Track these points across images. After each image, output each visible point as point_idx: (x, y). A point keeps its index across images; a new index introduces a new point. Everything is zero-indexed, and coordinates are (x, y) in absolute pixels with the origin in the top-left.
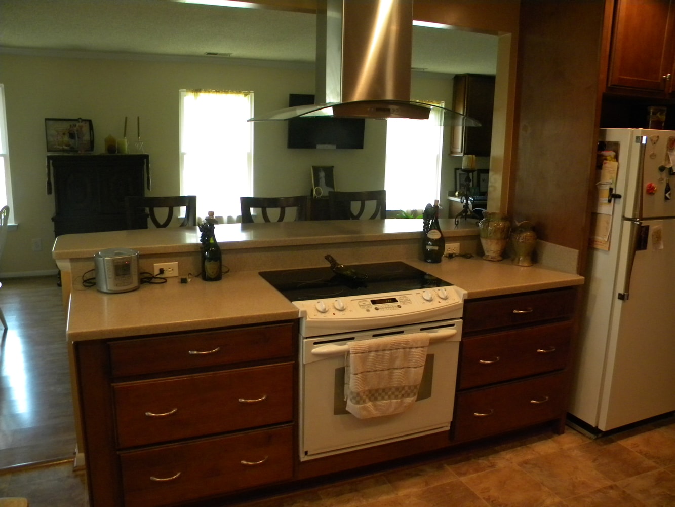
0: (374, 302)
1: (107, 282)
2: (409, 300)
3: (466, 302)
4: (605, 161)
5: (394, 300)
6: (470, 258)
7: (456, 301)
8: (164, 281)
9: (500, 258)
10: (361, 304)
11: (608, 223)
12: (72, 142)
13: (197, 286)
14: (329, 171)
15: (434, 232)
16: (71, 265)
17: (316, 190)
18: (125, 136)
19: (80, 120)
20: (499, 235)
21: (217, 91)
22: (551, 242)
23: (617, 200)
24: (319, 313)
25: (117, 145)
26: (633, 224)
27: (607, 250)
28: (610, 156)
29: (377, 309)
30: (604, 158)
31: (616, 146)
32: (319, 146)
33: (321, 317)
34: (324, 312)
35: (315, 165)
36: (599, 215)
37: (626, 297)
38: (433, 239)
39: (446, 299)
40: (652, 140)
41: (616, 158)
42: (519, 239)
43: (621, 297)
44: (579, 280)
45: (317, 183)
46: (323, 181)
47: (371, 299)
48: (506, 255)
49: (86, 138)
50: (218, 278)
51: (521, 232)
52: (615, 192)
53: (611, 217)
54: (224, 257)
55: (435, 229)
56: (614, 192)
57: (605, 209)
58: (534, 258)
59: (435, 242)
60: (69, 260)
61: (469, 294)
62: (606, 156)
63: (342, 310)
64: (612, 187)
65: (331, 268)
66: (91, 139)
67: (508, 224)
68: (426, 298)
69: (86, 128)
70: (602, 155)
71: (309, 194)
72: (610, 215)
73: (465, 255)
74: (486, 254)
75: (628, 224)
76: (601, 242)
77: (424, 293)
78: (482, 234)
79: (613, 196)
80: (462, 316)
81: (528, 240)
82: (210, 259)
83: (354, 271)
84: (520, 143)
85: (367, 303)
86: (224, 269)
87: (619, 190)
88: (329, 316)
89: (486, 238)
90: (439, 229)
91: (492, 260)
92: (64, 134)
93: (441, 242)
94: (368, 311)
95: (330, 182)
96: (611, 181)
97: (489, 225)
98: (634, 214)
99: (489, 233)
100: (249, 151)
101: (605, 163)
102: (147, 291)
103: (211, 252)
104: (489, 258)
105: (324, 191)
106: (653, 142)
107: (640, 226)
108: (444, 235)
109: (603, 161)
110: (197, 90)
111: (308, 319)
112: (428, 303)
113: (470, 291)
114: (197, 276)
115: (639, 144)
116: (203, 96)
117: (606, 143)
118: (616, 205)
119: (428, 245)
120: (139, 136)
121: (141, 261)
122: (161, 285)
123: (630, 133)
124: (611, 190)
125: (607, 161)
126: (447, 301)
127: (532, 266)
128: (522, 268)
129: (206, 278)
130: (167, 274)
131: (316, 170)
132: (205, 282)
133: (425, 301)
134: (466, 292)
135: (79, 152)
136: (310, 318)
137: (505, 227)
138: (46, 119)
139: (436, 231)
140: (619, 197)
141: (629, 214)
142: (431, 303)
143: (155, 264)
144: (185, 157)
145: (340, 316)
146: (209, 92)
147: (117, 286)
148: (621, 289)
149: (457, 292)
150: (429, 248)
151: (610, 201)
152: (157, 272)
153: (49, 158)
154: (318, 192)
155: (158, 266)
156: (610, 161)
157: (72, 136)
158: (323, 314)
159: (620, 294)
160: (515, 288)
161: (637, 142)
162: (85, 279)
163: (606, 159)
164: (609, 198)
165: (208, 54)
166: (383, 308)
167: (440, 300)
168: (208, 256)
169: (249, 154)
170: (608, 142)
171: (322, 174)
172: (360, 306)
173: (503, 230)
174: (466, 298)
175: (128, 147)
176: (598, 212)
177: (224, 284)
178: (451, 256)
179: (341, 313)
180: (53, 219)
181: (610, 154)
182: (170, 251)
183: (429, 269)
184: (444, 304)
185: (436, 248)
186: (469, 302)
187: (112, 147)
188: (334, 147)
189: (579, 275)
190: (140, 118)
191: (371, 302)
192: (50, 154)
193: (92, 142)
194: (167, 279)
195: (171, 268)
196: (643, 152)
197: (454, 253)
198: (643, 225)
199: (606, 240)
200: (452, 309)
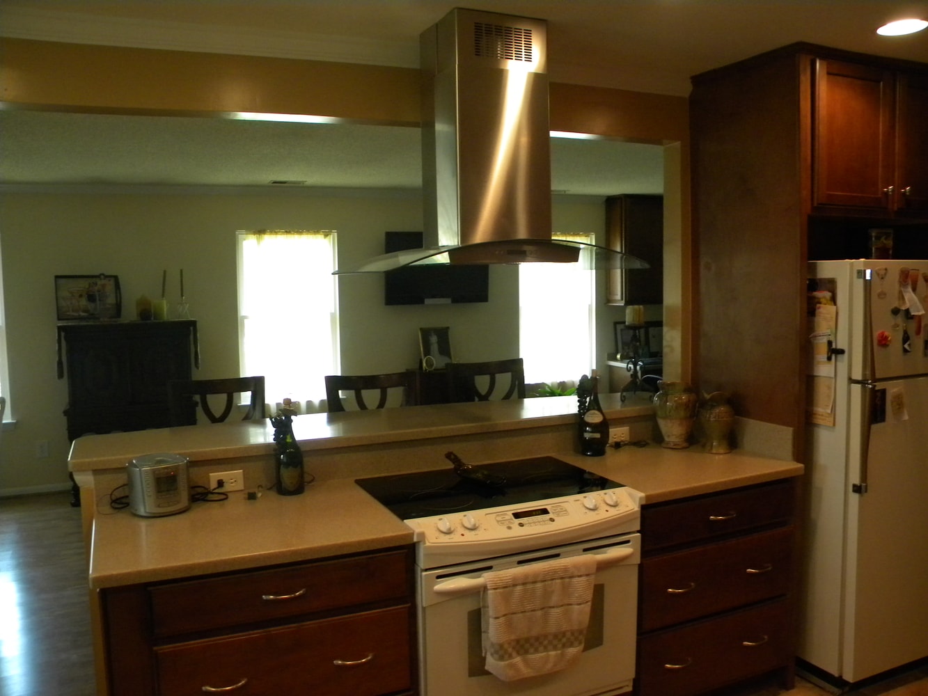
0: (517, 515)
1: (145, 502)
2: (566, 511)
3: (644, 508)
4: (818, 305)
5: (545, 511)
6: (644, 446)
7: (628, 509)
8: (224, 497)
9: (685, 445)
10: (499, 518)
11: (829, 388)
12: (91, 306)
13: (270, 502)
14: (443, 334)
15: (594, 414)
16: (95, 480)
17: (426, 361)
18: (163, 296)
19: (102, 277)
20: (682, 413)
21: (288, 232)
22: (753, 419)
23: (840, 357)
24: (442, 535)
25: (152, 311)
26: (864, 389)
27: (832, 425)
28: (824, 297)
29: (521, 525)
30: (816, 300)
31: (831, 285)
32: (427, 301)
33: (445, 540)
34: (449, 532)
35: (423, 326)
36: (816, 378)
37: (863, 489)
38: (592, 424)
39: (615, 506)
40: (878, 275)
41: (834, 300)
42: (710, 417)
43: (857, 489)
44: (796, 470)
45: (427, 352)
46: (435, 348)
47: (513, 512)
48: (694, 439)
49: (111, 300)
50: (298, 490)
51: (713, 407)
52: (836, 345)
53: (833, 380)
54: (305, 460)
55: (594, 409)
56: (834, 347)
57: (824, 370)
58: (733, 441)
59: (596, 427)
60: (91, 473)
61: (647, 497)
62: (818, 298)
63: (474, 529)
64: (831, 339)
65: (455, 469)
66: (117, 301)
67: (693, 397)
68: (588, 506)
69: (110, 286)
70: (814, 298)
71: (417, 366)
72: (831, 378)
73: (637, 443)
74: (667, 439)
75: (857, 389)
76: (822, 415)
77: (585, 499)
78: (659, 413)
79: (834, 352)
80: (639, 528)
81: (722, 418)
82: (287, 465)
83: (486, 473)
84: (703, 287)
85: (507, 517)
86: (307, 479)
87: (841, 343)
88: (456, 539)
89: (665, 418)
90: (600, 410)
91: (674, 447)
92: (81, 296)
93: (603, 427)
94: (509, 528)
95: (445, 349)
96: (829, 331)
97: (668, 398)
98: (864, 375)
99: (668, 413)
100: (333, 311)
101: (819, 308)
102: (201, 513)
103: (288, 455)
104: (671, 445)
105: (438, 362)
106: (881, 277)
107: (873, 390)
108: (608, 417)
109: (816, 305)
110: (260, 231)
111: (428, 544)
112: (592, 513)
113: (648, 493)
114: (270, 489)
115: (861, 281)
116: (268, 239)
117: (818, 281)
118: (838, 364)
119: (586, 431)
120: (182, 296)
121: (191, 470)
122: (221, 502)
123: (848, 267)
124: (830, 343)
125: (822, 305)
126: (617, 508)
127: (730, 452)
128: (717, 457)
129: (282, 490)
130: (227, 487)
131: (426, 333)
132: (282, 497)
133: (587, 511)
134: (643, 495)
135: (101, 319)
136: (429, 543)
137: (689, 401)
138: (57, 277)
139: (596, 412)
140: (842, 352)
141: (857, 375)
142: (596, 512)
143: (211, 474)
144: (246, 321)
145: (471, 537)
146: (276, 233)
147: (159, 506)
148: (855, 479)
149: (631, 495)
150: (587, 436)
151: (829, 359)
152: (213, 485)
153: (60, 328)
154: (429, 364)
155: (215, 476)
156: (825, 304)
157: (91, 298)
158: (448, 536)
159: (854, 486)
160: (708, 486)
161: (859, 277)
162: (114, 498)
163: (820, 303)
164: (828, 354)
165: (275, 182)
166: (530, 523)
167: (608, 508)
168: (285, 460)
169: (333, 315)
170: (821, 279)
171: (434, 339)
172: (498, 521)
173: (687, 405)
174: (644, 503)
175: (168, 310)
176: (815, 374)
177: (308, 499)
178: (617, 445)
179: (473, 532)
180: (65, 413)
181: (824, 295)
182: (231, 455)
183: (590, 465)
184: (613, 513)
185: (598, 436)
186: (649, 510)
187: (146, 312)
188: (448, 301)
189: (795, 463)
190: (183, 271)
191: (512, 516)
192: (60, 324)
193: (118, 307)
194: (229, 495)
195: (234, 478)
196: (868, 291)
197: (622, 441)
198: (877, 388)
199: (829, 411)
200: (625, 519)
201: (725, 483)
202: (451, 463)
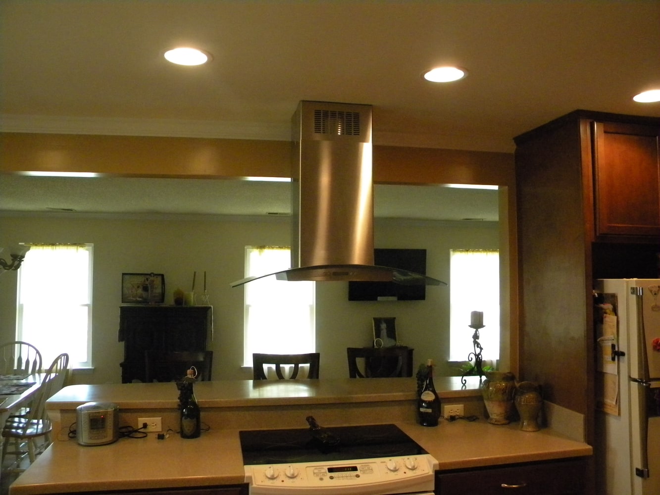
0: (331, 470)
1: (84, 436)
2: (372, 470)
3: (437, 473)
4: (605, 315)
5: (354, 469)
6: (474, 420)
7: (423, 472)
8: (145, 435)
9: (507, 422)
10: (316, 471)
11: (614, 383)
12: (144, 294)
13: (175, 443)
14: (391, 323)
15: (428, 394)
16: (61, 416)
17: (376, 341)
18: (193, 289)
19: (152, 275)
20: (500, 396)
21: (280, 248)
22: (559, 404)
23: (621, 358)
24: (268, 479)
25: (184, 299)
26: (640, 388)
27: (617, 414)
28: (608, 309)
29: (332, 478)
30: (604, 311)
31: (613, 299)
32: (379, 298)
33: (269, 484)
34: (272, 478)
35: (376, 317)
36: (606, 375)
37: (645, 473)
38: (427, 401)
39: (413, 469)
40: (651, 291)
41: (615, 311)
42: (521, 401)
43: (640, 473)
44: (586, 450)
45: (378, 335)
46: (384, 332)
47: (329, 467)
48: (512, 417)
49: (158, 290)
50: (195, 434)
51: (523, 394)
52: (618, 348)
53: (617, 377)
54: (202, 414)
55: (429, 390)
56: (616, 349)
57: (610, 368)
58: (542, 422)
59: (429, 404)
60: (59, 411)
61: (440, 464)
62: (606, 310)
63: (293, 477)
64: (614, 343)
66: (162, 291)
67: (510, 384)
68: (389, 467)
69: (158, 281)
70: (602, 309)
72: (616, 375)
73: (470, 418)
74: (491, 417)
75: (635, 385)
76: (610, 406)
77: (389, 462)
78: (485, 396)
79: (618, 354)
80: (433, 489)
81: (530, 402)
82: (188, 416)
85: (323, 471)
86: (202, 426)
87: (623, 348)
88: (277, 484)
89: (489, 399)
90: (434, 392)
91: (496, 423)
92: (138, 287)
93: (437, 404)
94: (321, 479)
95: (392, 333)
96: (612, 337)
97: (490, 384)
98: (640, 374)
99: (489, 395)
100: (312, 304)
101: (605, 317)
102: (125, 445)
103: (189, 410)
104: (493, 421)
105: (385, 342)
106: (654, 293)
107: (648, 388)
108: (440, 396)
109: (603, 315)
110: (262, 247)
111: (254, 485)
112: (392, 473)
113: (441, 462)
114: (178, 433)
115: (634, 296)
116: (267, 252)
117: (604, 295)
118: (621, 364)
119: (422, 407)
120: (205, 290)
121: (120, 414)
122: (142, 439)
123: (625, 285)
124: (613, 346)
125: (608, 315)
126: (414, 471)
127: (538, 431)
129: (184, 436)
130: (150, 429)
131: (378, 321)
132: (182, 439)
133: (388, 471)
134: (436, 462)
135: (150, 303)
136: (256, 484)
137: (506, 387)
138: (124, 274)
139: (430, 392)
140: (623, 354)
141: (635, 375)
142: (396, 473)
143: (139, 419)
144: (250, 309)
145: (289, 484)
146: (273, 248)
148: (638, 464)
149: (429, 462)
150: (422, 410)
151: (613, 359)
152: (140, 426)
153: (122, 308)
154: (379, 344)
155: (142, 420)
156: (610, 315)
157: (145, 289)
158: (271, 481)
159: (637, 470)
161: (633, 293)
162: (72, 430)
163: (606, 313)
164: (612, 355)
165: (269, 214)
166: (339, 477)
167: (407, 471)
168: (186, 413)
169: (311, 307)
170: (606, 294)
171: (384, 326)
172: (314, 473)
173: (504, 391)
174: (438, 468)
175: (193, 299)
176: (605, 371)
177: (203, 441)
178: (452, 419)
179: (291, 480)
180: (121, 365)
181: (608, 307)
182: (153, 407)
183: (415, 433)
184: (410, 474)
185: (430, 411)
186: (442, 475)
187: (180, 300)
188: (394, 298)
189: (587, 444)
191: (327, 470)
192: (125, 305)
193: (163, 295)
194: (148, 434)
195: (155, 423)
196: (641, 304)
197: (457, 416)
198: (651, 387)
199: (614, 403)
200: (422, 480)
201: (515, 457)
202: (308, 423)
